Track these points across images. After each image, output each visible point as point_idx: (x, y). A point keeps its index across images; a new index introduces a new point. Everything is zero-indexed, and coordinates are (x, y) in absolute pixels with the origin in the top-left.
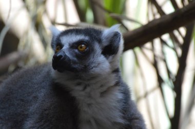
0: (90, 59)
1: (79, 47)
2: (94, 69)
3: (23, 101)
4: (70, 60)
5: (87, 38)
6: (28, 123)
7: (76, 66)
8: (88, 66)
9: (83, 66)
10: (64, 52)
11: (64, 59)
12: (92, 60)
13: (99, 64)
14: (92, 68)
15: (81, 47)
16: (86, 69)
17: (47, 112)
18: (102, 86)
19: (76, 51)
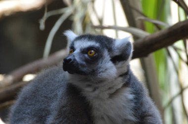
0: (98, 64)
1: (89, 53)
2: (101, 73)
3: (47, 98)
4: (77, 64)
5: (97, 45)
6: (49, 119)
7: (85, 69)
8: (96, 70)
9: (91, 70)
10: (74, 56)
11: (73, 62)
12: (100, 65)
13: (106, 69)
14: (100, 73)
15: (91, 53)
16: (94, 72)
17: (64, 109)
18: (110, 88)
19: (86, 55)
